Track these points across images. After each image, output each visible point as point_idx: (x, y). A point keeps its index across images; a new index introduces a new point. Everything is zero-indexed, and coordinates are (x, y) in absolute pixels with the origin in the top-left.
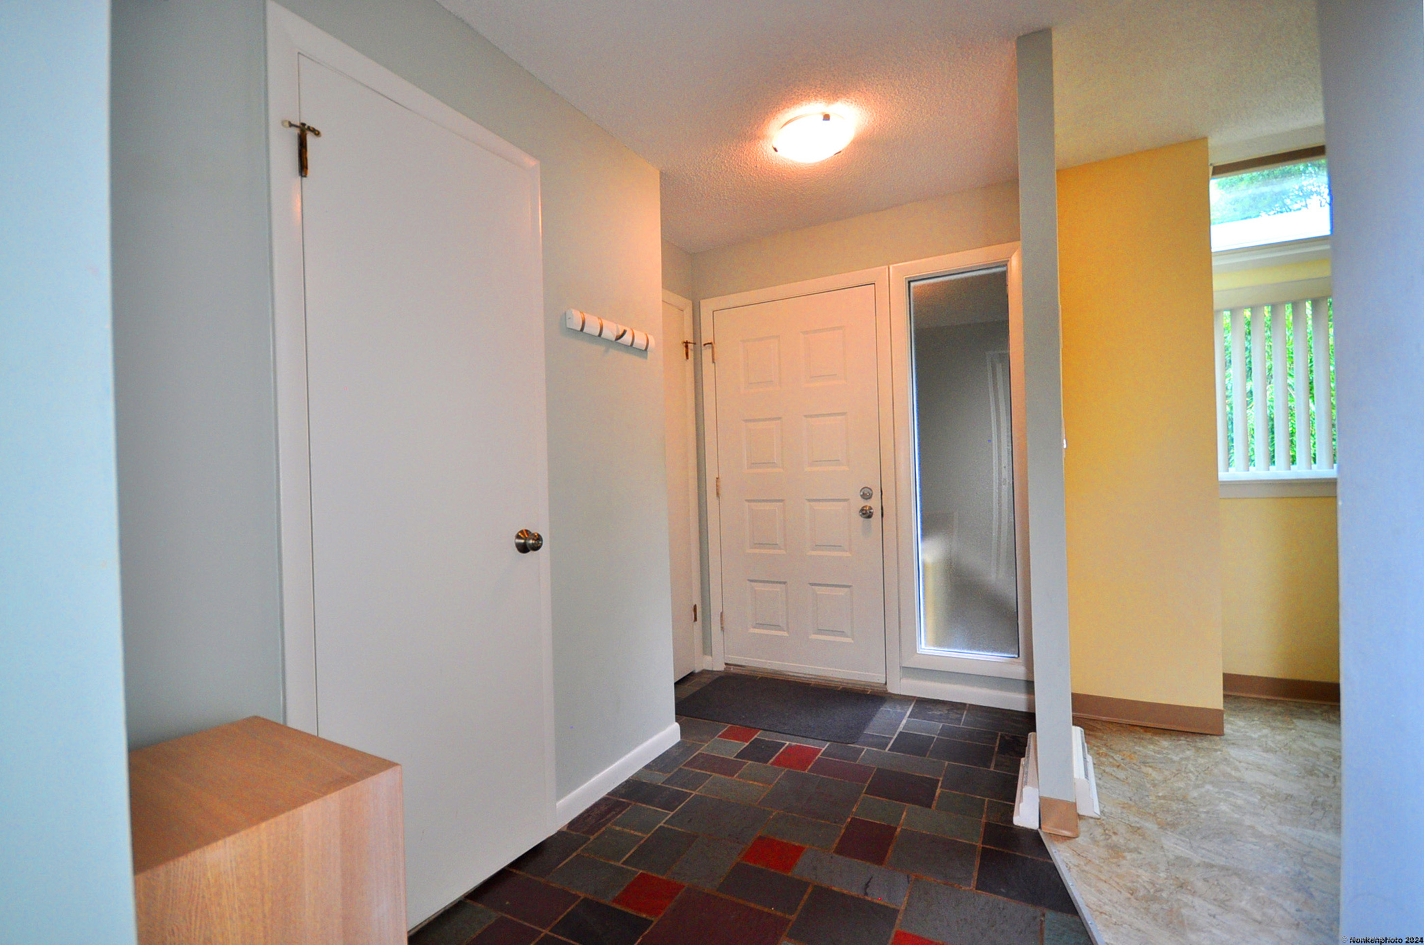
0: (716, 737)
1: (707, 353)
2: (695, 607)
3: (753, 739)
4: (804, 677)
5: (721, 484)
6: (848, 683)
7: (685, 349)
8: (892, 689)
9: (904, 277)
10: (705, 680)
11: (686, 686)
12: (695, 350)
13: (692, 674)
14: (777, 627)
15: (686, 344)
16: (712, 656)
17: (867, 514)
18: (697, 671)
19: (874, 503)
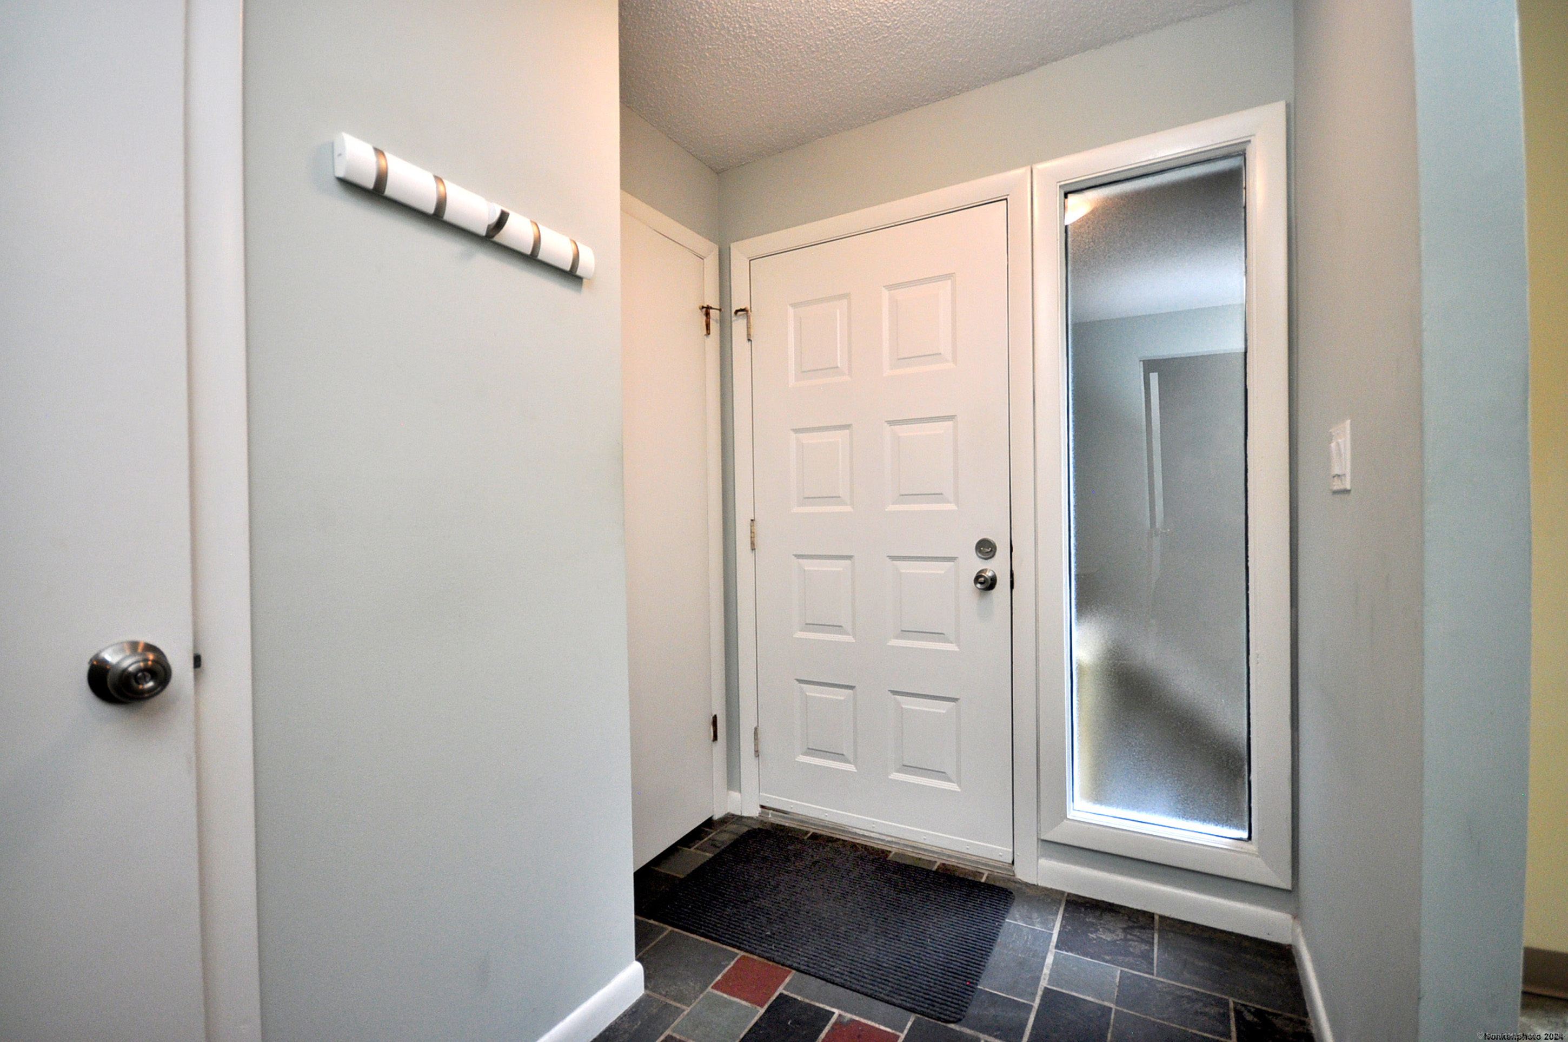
0: (709, 989)
1: (739, 326)
2: (715, 718)
3: (773, 998)
4: (879, 839)
5: (759, 528)
6: (950, 856)
7: (704, 318)
8: (1024, 874)
9: (1059, 184)
10: (725, 837)
11: (692, 849)
12: (722, 322)
13: (709, 823)
14: (840, 757)
15: (707, 310)
16: (740, 791)
17: (987, 584)
18: (716, 818)
19: (997, 566)
